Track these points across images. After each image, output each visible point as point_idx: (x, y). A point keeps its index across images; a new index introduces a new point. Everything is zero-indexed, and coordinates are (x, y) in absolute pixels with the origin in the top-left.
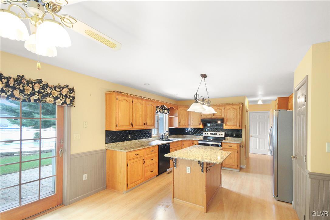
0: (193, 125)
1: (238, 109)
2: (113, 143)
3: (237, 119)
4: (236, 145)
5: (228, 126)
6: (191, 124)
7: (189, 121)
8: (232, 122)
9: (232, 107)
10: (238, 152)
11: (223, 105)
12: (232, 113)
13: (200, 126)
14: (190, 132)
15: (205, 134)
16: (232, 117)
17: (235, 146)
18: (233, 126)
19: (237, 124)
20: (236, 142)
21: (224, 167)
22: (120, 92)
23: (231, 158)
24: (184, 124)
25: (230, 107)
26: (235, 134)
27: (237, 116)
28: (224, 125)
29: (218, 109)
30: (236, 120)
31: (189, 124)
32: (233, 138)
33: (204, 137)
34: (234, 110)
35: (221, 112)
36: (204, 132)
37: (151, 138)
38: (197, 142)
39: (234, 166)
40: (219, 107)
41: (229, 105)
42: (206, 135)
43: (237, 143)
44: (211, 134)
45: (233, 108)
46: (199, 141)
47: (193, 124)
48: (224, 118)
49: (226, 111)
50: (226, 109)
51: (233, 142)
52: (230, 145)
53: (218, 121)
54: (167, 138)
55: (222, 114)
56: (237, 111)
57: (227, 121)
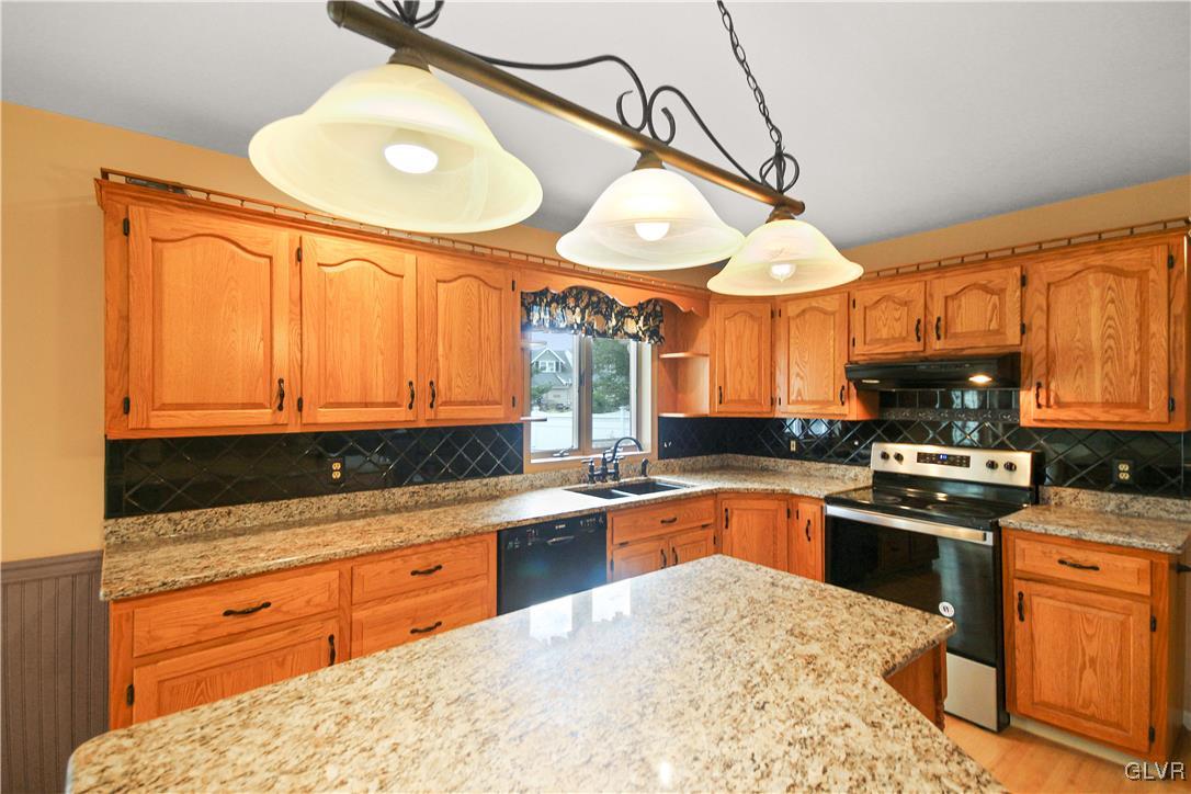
0: (803, 402)
1: (1152, 274)
2: (176, 516)
3: (1143, 352)
4: (1133, 563)
5: (1060, 404)
6: (793, 397)
7: (781, 379)
8: (1098, 376)
9: (1098, 260)
10: (1153, 622)
11: (1012, 256)
12: (1095, 311)
13: (845, 410)
14: (793, 443)
15: (885, 456)
16: (1095, 336)
17: (1126, 574)
18: (1106, 404)
19: (1144, 390)
20: (1136, 542)
21: (1026, 717)
22: (178, 188)
23: (1093, 661)
24: (745, 397)
25: (1077, 267)
26: (1124, 467)
27: (1143, 325)
28: (1027, 399)
29: (976, 286)
30: (1132, 358)
31: (781, 393)
32: (1112, 500)
33: (878, 475)
34: (1111, 280)
35: (999, 310)
36: (874, 445)
37: (520, 471)
38: (815, 508)
39: (1118, 726)
40: (981, 277)
41: (1069, 246)
42: (894, 467)
43: (1149, 544)
44: (922, 458)
45: (1106, 269)
46: (832, 500)
47: (799, 393)
48: (1022, 349)
49: (1037, 298)
50: (1036, 283)
51: (1109, 538)
52: (1079, 556)
53: (975, 373)
54: (643, 473)
55: (1002, 325)
56: (1141, 291)
57: (1049, 372)
